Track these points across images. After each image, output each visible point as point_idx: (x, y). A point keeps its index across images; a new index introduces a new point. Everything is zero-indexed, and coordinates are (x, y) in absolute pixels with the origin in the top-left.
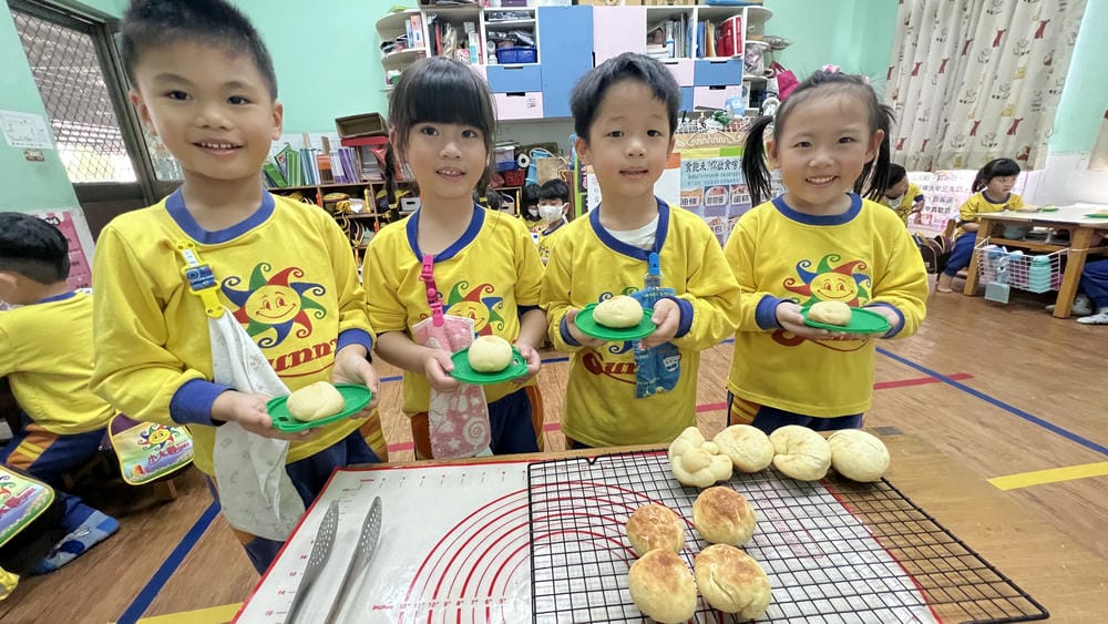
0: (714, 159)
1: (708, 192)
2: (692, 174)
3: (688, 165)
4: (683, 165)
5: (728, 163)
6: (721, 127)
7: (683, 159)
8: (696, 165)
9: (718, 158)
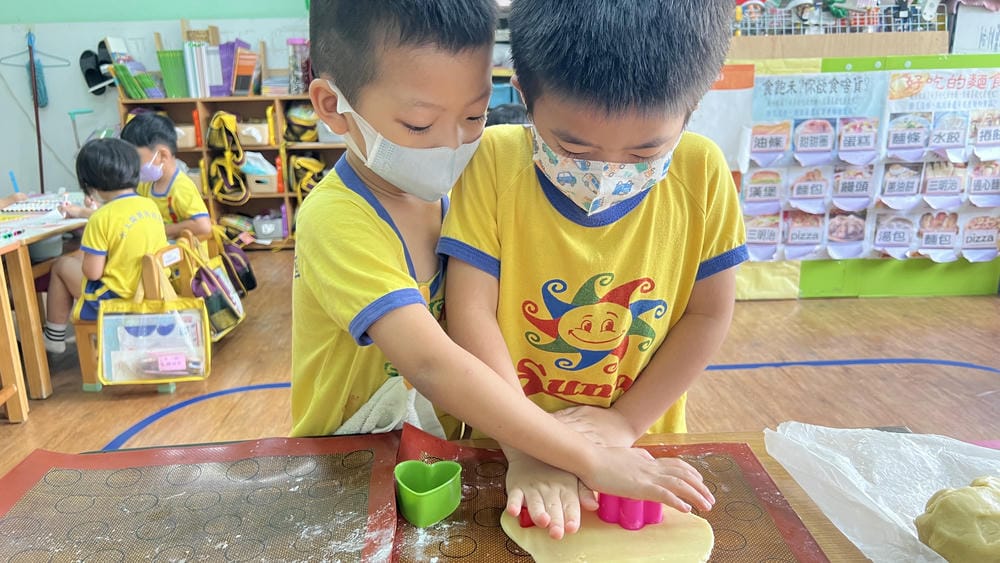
0: (812, 75)
1: (801, 128)
2: (773, 98)
3: (768, 84)
4: (759, 86)
5: (834, 82)
6: (831, 23)
7: (758, 75)
8: (780, 84)
9: (817, 73)
